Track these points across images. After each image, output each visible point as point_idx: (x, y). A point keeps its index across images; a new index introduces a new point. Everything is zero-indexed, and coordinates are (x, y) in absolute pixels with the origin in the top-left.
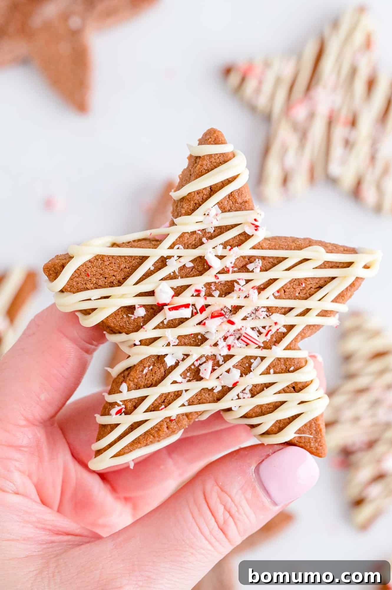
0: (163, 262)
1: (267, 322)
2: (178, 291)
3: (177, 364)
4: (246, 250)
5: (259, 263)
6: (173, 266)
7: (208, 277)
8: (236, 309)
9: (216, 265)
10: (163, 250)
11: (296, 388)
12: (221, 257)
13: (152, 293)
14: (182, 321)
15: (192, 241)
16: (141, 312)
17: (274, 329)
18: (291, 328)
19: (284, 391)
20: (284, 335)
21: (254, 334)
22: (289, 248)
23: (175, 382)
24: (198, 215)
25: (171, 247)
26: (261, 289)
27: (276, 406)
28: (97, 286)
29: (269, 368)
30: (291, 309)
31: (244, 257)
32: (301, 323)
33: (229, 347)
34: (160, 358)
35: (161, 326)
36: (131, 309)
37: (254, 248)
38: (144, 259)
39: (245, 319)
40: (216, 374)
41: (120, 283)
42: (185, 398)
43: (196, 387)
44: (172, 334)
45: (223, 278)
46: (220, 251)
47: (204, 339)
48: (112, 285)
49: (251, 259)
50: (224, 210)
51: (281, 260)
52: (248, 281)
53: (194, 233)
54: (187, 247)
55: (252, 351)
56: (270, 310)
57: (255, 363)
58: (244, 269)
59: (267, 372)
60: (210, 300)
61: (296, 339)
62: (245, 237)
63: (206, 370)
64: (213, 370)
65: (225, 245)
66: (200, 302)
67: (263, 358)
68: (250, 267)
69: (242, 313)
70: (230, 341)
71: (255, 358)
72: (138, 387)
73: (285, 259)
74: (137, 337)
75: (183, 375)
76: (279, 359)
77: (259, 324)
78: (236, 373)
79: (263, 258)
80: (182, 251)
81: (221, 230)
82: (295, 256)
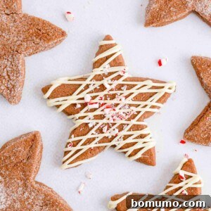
0: (87, 86)
1: (129, 110)
2: (93, 98)
3: (94, 127)
4: (120, 81)
5: (126, 87)
6: (91, 88)
7: (106, 92)
8: (117, 105)
9: (109, 87)
10: (87, 82)
11: (142, 137)
12: (111, 84)
13: (83, 99)
14: (95, 109)
15: (99, 78)
16: (79, 106)
17: (132, 113)
18: (139, 112)
19: (137, 138)
20: (136, 115)
21: (124, 115)
22: (138, 81)
23: (93, 134)
24: (101, 68)
25: (91, 80)
26: (126, 97)
27: (134, 144)
28: (62, 96)
29: (130, 129)
30: (139, 105)
31: (120, 84)
32: (143, 110)
33: (114, 120)
34: (87, 124)
35: (87, 111)
36: (75, 105)
37: (124, 81)
38: (80, 85)
39: (120, 109)
40: (109, 131)
41: (71, 95)
42: (97, 140)
43: (101, 136)
44: (91, 115)
45: (111, 93)
46: (110, 82)
47: (104, 117)
48: (68, 95)
49: (123, 85)
50: (111, 66)
51: (134, 86)
52: (121, 94)
53: (100, 75)
54: (97, 80)
55: (124, 122)
56: (130, 105)
57: (125, 127)
58: (120, 89)
59: (129, 130)
60: (106, 102)
61: (141, 117)
62: (120, 76)
63: (105, 129)
64: (108, 129)
65: (112, 80)
66: (102, 102)
67: (128, 125)
68: (122, 88)
69: (119, 107)
70: (114, 117)
71: (125, 124)
72: (78, 136)
73: (136, 85)
74: (77, 116)
75: (96, 131)
76: (134, 125)
77: (126, 111)
78: (117, 131)
79: (128, 85)
80: (95, 82)
81: (110, 74)
82: (140, 84)
